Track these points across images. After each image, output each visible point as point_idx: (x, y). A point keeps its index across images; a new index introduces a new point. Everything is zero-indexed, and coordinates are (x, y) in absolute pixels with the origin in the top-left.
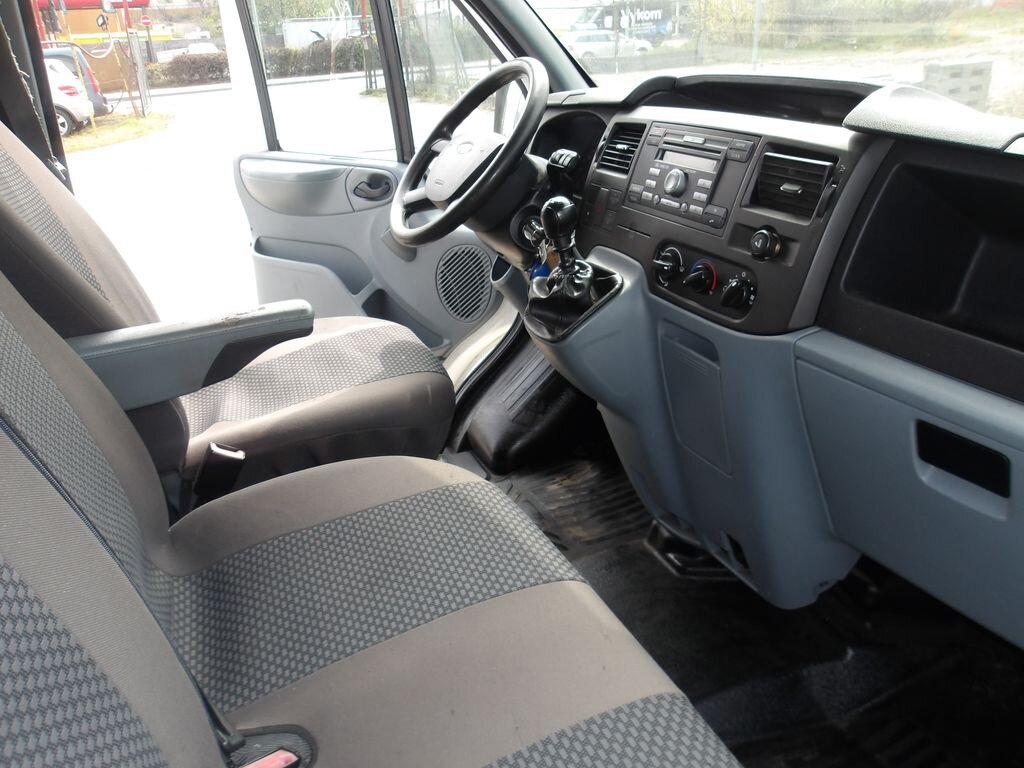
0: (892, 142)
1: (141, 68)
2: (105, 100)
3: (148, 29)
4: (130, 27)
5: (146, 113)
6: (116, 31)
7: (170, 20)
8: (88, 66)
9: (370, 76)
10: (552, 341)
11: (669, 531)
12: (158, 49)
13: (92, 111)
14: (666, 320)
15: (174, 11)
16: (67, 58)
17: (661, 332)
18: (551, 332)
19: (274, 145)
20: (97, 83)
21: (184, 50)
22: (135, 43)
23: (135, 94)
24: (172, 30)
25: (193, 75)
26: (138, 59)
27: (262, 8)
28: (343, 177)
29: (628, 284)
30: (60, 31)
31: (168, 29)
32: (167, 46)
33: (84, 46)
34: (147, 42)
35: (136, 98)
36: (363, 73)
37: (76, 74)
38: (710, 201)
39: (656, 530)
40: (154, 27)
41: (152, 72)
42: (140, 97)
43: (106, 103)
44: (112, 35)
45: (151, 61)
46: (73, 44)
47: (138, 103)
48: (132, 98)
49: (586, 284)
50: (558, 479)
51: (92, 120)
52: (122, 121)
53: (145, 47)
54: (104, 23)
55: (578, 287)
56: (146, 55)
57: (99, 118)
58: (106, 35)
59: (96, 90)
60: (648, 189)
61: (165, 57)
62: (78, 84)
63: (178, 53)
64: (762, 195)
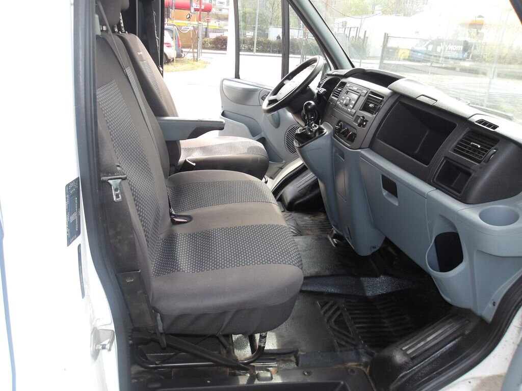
0: (399, 95)
1: (200, 40)
2: (182, 51)
3: (208, 22)
4: (200, 21)
5: (198, 59)
6: (194, 21)
7: (219, 19)
8: (178, 35)
9: (303, 58)
10: (299, 148)
11: (336, 231)
12: (210, 32)
13: (176, 56)
14: (336, 147)
15: (222, 15)
16: (170, 31)
17: (334, 150)
18: (299, 145)
19: (237, 76)
20: (180, 43)
21: (222, 34)
22: (200, 28)
23: (195, 50)
24: (219, 24)
25: (223, 46)
26: (200, 36)
27: (261, 19)
28: (259, 92)
29: (327, 133)
30: (170, 18)
31: (217, 23)
32: (215, 31)
33: (179, 26)
34: (206, 28)
35: (195, 52)
36: (300, 56)
37: (172, 38)
38: (353, 108)
39: (333, 231)
40: (211, 21)
41: (205, 42)
42: (197, 53)
43: (182, 52)
44: (192, 23)
45: (206, 37)
46: (174, 25)
47: (196, 55)
48: (193, 52)
49: (314, 131)
50: (309, 216)
51: (175, 59)
52: (187, 62)
53: (205, 30)
54: (189, 17)
55: (311, 132)
56: (204, 34)
57: (178, 59)
58: (189, 22)
59: (179, 47)
60: (341, 103)
61: (213, 36)
62: (173, 43)
63: (218, 35)
64: (365, 108)
